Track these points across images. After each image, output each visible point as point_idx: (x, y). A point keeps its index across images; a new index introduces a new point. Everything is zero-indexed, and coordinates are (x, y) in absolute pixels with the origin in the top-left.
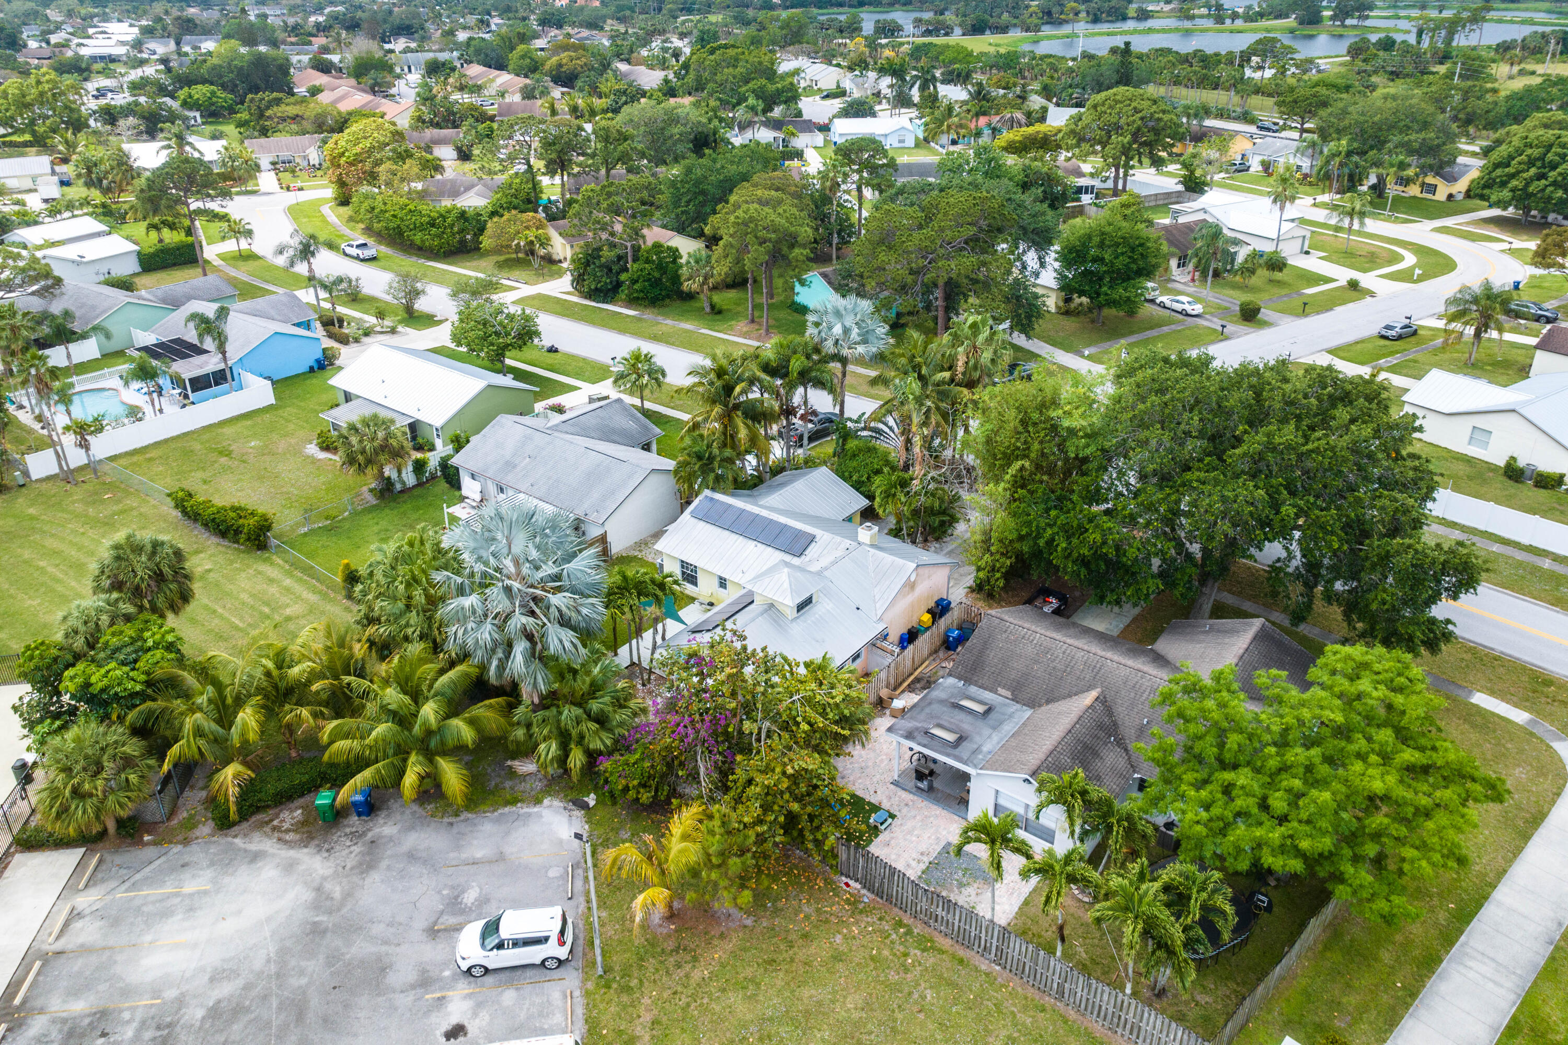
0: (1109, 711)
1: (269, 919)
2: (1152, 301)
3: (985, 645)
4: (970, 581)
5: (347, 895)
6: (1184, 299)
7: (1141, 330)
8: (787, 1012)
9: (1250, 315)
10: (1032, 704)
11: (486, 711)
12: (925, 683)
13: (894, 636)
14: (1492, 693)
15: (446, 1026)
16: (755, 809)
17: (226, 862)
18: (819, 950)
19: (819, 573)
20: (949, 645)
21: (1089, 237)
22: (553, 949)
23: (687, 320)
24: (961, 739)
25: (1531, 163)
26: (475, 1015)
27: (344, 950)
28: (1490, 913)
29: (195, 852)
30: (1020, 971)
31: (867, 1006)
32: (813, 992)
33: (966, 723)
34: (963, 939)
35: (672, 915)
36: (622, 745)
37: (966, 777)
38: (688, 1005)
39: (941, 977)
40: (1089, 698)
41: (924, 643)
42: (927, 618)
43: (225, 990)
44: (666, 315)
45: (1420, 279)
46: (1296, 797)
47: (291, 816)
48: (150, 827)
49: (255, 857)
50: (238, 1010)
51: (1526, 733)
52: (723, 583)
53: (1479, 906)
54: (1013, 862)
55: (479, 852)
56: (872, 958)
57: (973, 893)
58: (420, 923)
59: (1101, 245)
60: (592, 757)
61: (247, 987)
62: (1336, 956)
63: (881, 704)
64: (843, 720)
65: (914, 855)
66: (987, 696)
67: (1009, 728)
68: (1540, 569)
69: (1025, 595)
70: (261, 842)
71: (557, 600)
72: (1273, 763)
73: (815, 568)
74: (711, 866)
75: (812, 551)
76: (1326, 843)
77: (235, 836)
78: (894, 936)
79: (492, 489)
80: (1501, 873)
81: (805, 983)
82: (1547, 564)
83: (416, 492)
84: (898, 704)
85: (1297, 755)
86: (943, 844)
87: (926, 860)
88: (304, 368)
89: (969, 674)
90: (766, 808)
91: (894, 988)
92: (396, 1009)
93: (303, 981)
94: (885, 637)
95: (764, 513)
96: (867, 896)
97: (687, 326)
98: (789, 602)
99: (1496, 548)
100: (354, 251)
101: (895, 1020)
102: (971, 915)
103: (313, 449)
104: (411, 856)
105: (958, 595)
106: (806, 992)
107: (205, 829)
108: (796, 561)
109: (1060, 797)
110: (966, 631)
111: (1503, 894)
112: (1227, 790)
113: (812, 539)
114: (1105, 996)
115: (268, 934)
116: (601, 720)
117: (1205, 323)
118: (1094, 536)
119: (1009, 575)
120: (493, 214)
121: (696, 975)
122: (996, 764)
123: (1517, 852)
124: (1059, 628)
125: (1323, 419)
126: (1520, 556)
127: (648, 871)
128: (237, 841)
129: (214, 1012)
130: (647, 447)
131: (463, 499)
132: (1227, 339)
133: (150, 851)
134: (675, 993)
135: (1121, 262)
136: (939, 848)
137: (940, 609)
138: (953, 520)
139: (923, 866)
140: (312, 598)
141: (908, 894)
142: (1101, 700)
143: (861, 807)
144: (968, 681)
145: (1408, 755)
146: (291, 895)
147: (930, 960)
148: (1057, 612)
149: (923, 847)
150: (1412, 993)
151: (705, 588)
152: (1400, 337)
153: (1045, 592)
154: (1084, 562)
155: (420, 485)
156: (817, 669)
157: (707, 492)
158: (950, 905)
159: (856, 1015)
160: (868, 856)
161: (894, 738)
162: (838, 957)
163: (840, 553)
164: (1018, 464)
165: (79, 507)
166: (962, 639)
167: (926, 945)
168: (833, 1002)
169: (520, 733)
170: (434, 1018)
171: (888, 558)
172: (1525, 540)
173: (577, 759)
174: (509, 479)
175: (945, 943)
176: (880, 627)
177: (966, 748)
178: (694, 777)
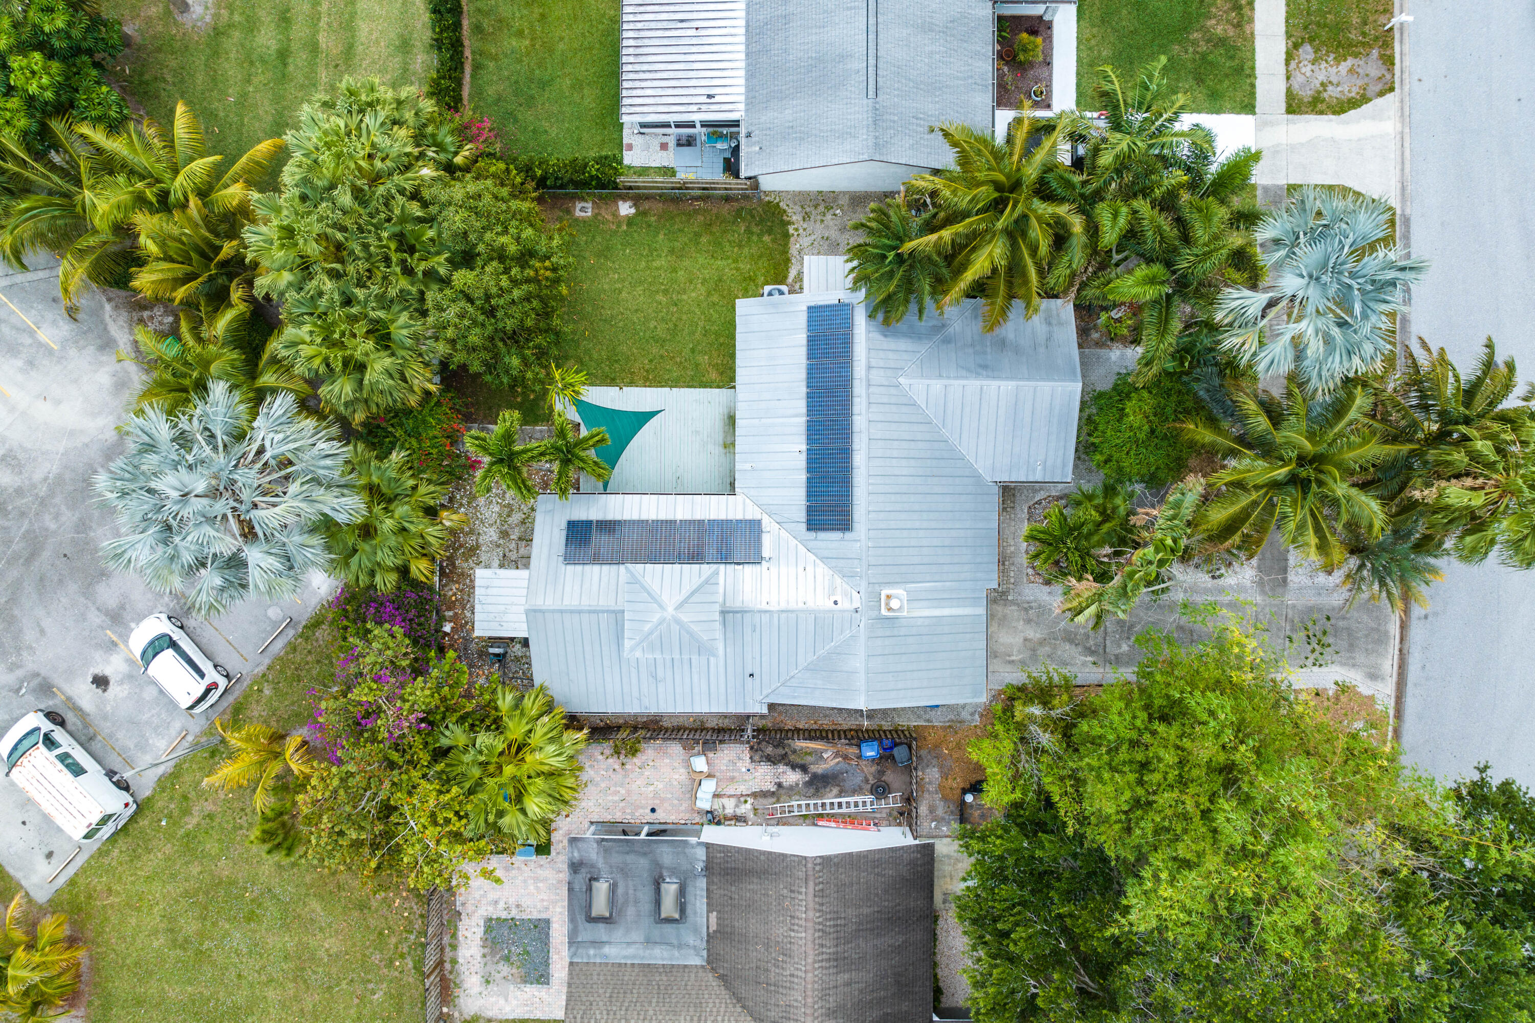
1: (72, 433)
8: (288, 903)
10: (712, 962)
15: (98, 670)
17: (86, 329)
26: (121, 683)
27: (94, 526)
31: (334, 958)
32: (319, 909)
38: (241, 828)
39: (401, 995)
47: (161, 318)
56: (381, 934)
57: (504, 973)
61: (19, 492)
65: (511, 901)
70: (121, 327)
77: (109, 300)
78: (412, 937)
81: (321, 898)
86: (543, 916)
87: (514, 913)
91: (366, 966)
92: (84, 620)
93: (53, 526)
101: (338, 984)
106: (315, 905)
115: (61, 450)
128: (108, 307)
134: (243, 810)
136: (535, 915)
139: (504, 915)
146: (101, 422)
149: (526, 902)
159: (321, 953)
168: (321, 929)
170: (98, 655)
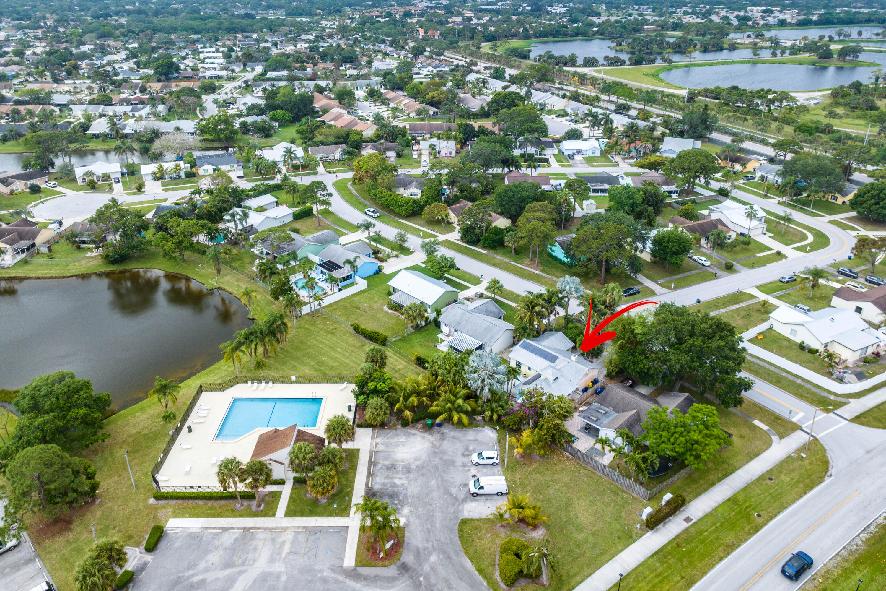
0: (639, 416)
1: (423, 449)
2: (691, 258)
3: (607, 395)
4: (605, 372)
5: (440, 445)
6: (703, 258)
7: (683, 272)
8: (551, 479)
9: (729, 268)
10: (618, 412)
11: (472, 401)
12: (589, 404)
13: (581, 389)
14: (760, 420)
15: (472, 475)
16: (545, 431)
17: (408, 435)
18: (559, 467)
19: (559, 370)
20: (597, 393)
21: (664, 237)
22: (495, 461)
23: (506, 256)
24: (598, 420)
25: (873, 197)
26: (478, 473)
27: (443, 457)
28: (734, 475)
29: (398, 432)
30: (608, 475)
31: (570, 480)
32: (557, 476)
33: (599, 416)
34: (595, 468)
35: (522, 457)
36: (507, 414)
37: (598, 430)
38: (528, 476)
39: (588, 476)
40: (634, 412)
41: (589, 392)
42: (591, 384)
43: (418, 463)
44: (497, 254)
45: (810, 251)
46: (676, 439)
47: (420, 425)
48: (386, 425)
49: (414, 435)
50: (423, 467)
51: (766, 432)
52: (529, 369)
53: (731, 473)
54: (607, 449)
55: (471, 438)
56: (572, 470)
57: (598, 458)
58: (460, 453)
59: (668, 241)
60: (499, 417)
61: (423, 463)
62: (688, 481)
63: (576, 409)
64: (567, 412)
65: (583, 448)
66: (606, 409)
67: (611, 418)
68: (795, 383)
69: (622, 379)
70: (413, 431)
71: (497, 376)
72: (672, 431)
73: (558, 367)
74: (534, 444)
75: (557, 361)
76: (682, 450)
78: (577, 466)
79: (453, 330)
80: (740, 467)
82: (799, 381)
83: (426, 328)
84: (581, 409)
85: (679, 429)
88: (372, 273)
89: (602, 402)
90: (548, 432)
91: (577, 477)
92: (458, 470)
93: (436, 463)
94: (578, 389)
95: (543, 348)
96: (571, 457)
97: (506, 260)
98: (551, 379)
99: (784, 374)
100: (371, 214)
101: (577, 483)
102: (597, 462)
103: (386, 308)
104: (453, 437)
105: (601, 378)
106: (555, 476)
107: (399, 427)
108: (552, 364)
109: (621, 435)
110: (603, 388)
111: (739, 472)
112: (661, 436)
113: (557, 358)
114: (627, 481)
115: (424, 452)
116: (502, 407)
117: (711, 270)
118: (641, 366)
119: (617, 373)
120: (427, 203)
121: (529, 470)
122: (607, 426)
123: (747, 462)
124: (629, 391)
125: (711, 337)
126: (791, 378)
127: (518, 444)
128: (408, 430)
129: (418, 467)
130: (500, 318)
131: (442, 332)
132: (718, 278)
133: (388, 431)
134: (524, 473)
135: (674, 249)
136: (590, 446)
137: (595, 382)
138: (602, 351)
139: (585, 450)
140: (405, 363)
141: (582, 456)
142: (637, 412)
143: (570, 435)
144: (601, 404)
145: (706, 431)
146: (426, 444)
147: (586, 472)
148: (631, 386)
149: (585, 446)
150: (706, 490)
151: (524, 369)
152: (788, 282)
153: (628, 379)
154: (638, 372)
155: (426, 325)
156: (561, 398)
157: (524, 339)
158: (592, 459)
159: (567, 481)
160: (572, 447)
161: (580, 418)
162: (563, 469)
163: (565, 363)
164: (621, 341)
165: (320, 326)
166: (601, 392)
167: (585, 468)
168: (562, 478)
169: (480, 409)
170: (468, 473)
171: (580, 366)
172: (795, 373)
173: (495, 417)
174: (459, 328)
175: (590, 469)
176: (577, 387)
177: (599, 422)
178: (528, 423)
